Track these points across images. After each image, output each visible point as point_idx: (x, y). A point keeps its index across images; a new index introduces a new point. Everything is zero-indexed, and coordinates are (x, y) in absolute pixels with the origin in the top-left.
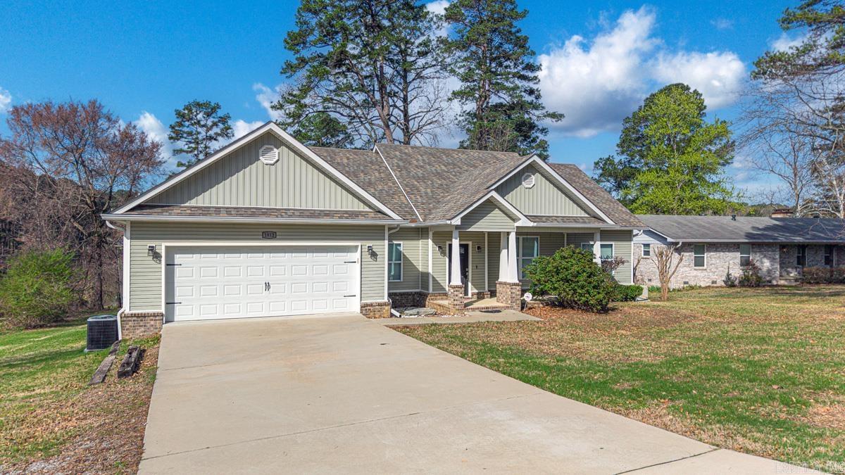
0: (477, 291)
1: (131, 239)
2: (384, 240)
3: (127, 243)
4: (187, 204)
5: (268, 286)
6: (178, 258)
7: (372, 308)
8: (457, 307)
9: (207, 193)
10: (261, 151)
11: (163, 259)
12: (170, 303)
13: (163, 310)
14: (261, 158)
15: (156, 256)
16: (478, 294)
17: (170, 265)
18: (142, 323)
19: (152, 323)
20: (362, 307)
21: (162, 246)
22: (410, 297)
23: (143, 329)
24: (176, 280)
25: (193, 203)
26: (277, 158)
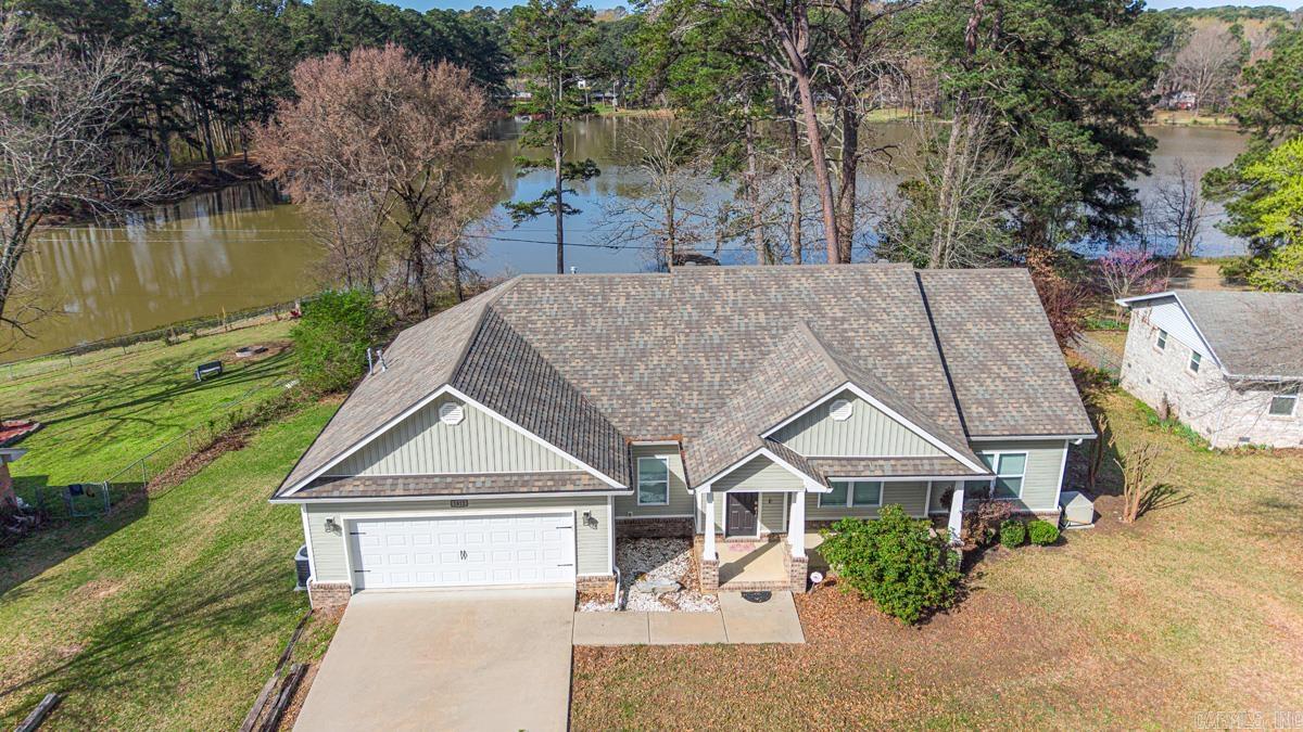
0: (769, 531)
1: (308, 511)
2: (606, 504)
3: (304, 515)
4: (362, 475)
5: (464, 554)
6: (361, 527)
7: (590, 584)
8: (708, 587)
9: (383, 462)
10: (441, 411)
11: (343, 531)
12: (358, 571)
13: (349, 581)
14: (442, 418)
15: (337, 528)
16: (769, 536)
17: (353, 534)
18: (329, 595)
19: (340, 594)
20: (578, 583)
21: (341, 518)
22: (679, 525)
23: (331, 600)
24: (362, 549)
25: (367, 473)
26: (462, 417)
